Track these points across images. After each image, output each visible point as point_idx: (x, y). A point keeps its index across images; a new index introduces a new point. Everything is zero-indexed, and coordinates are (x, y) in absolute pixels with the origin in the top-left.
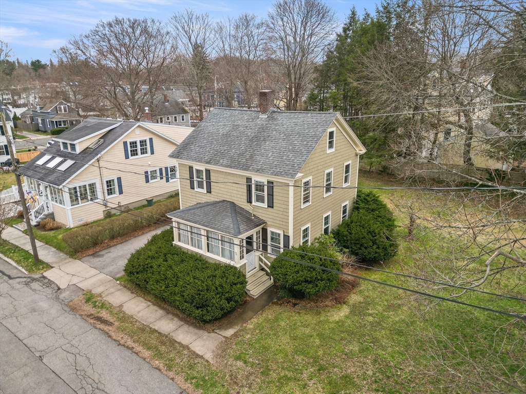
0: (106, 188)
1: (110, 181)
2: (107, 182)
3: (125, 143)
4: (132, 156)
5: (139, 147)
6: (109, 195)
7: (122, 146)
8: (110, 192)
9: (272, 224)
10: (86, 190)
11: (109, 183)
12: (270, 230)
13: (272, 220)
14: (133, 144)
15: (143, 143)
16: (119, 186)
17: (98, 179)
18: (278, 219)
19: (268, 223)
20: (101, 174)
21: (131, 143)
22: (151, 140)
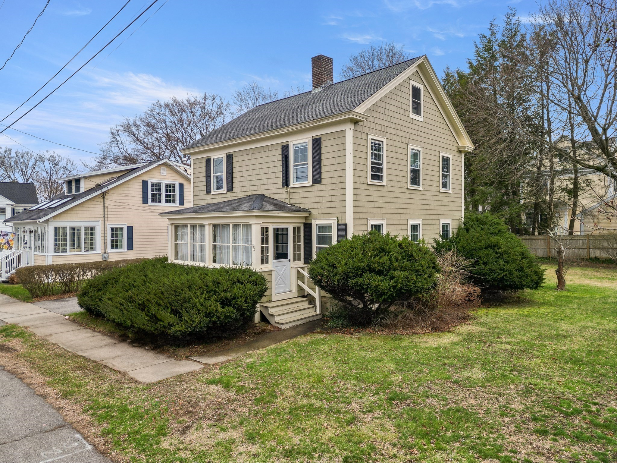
0: (109, 238)
1: (117, 228)
2: (112, 229)
3: (145, 183)
4: (152, 201)
5: (163, 192)
6: (112, 247)
7: (138, 186)
8: (115, 244)
9: (320, 211)
10: (79, 235)
11: (115, 231)
12: (315, 222)
13: (319, 205)
14: (157, 187)
15: (170, 188)
16: (128, 238)
17: (100, 223)
18: (329, 199)
19: (313, 212)
20: (104, 217)
21: (152, 185)
22: (181, 186)
